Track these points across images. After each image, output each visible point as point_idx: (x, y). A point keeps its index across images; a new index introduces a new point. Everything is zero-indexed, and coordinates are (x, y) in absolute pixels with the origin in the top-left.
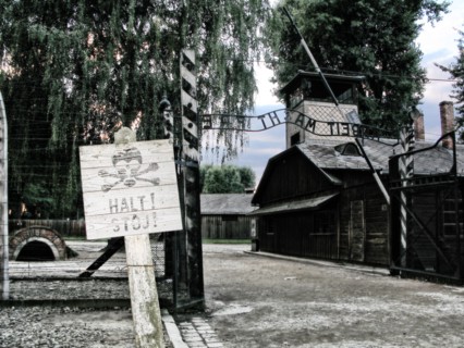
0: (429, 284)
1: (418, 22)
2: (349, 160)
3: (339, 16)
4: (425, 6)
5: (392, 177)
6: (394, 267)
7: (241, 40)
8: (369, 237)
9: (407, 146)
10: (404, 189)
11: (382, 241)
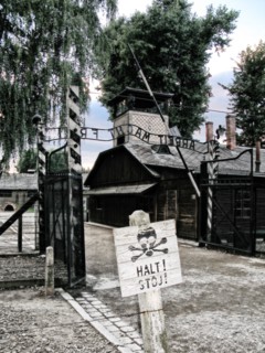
0: (229, 255)
1: (208, 52)
2: (162, 158)
3: (151, 43)
4: (214, 40)
5: (202, 176)
6: (202, 241)
7: (80, 60)
8: (180, 217)
9: (214, 155)
10: (211, 186)
11: (191, 221)
